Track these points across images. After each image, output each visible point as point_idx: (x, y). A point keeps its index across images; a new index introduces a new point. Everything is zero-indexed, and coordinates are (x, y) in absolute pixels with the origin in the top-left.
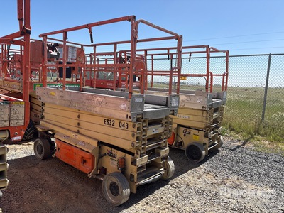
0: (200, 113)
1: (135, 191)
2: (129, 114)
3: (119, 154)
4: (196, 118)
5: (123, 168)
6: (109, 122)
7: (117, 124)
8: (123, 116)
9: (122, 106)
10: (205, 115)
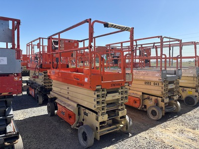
0: (192, 79)
1: (164, 115)
2: (160, 78)
3: (154, 98)
4: (190, 82)
5: (157, 104)
6: (148, 83)
7: (152, 83)
8: (156, 79)
9: (157, 75)
10: (195, 79)
